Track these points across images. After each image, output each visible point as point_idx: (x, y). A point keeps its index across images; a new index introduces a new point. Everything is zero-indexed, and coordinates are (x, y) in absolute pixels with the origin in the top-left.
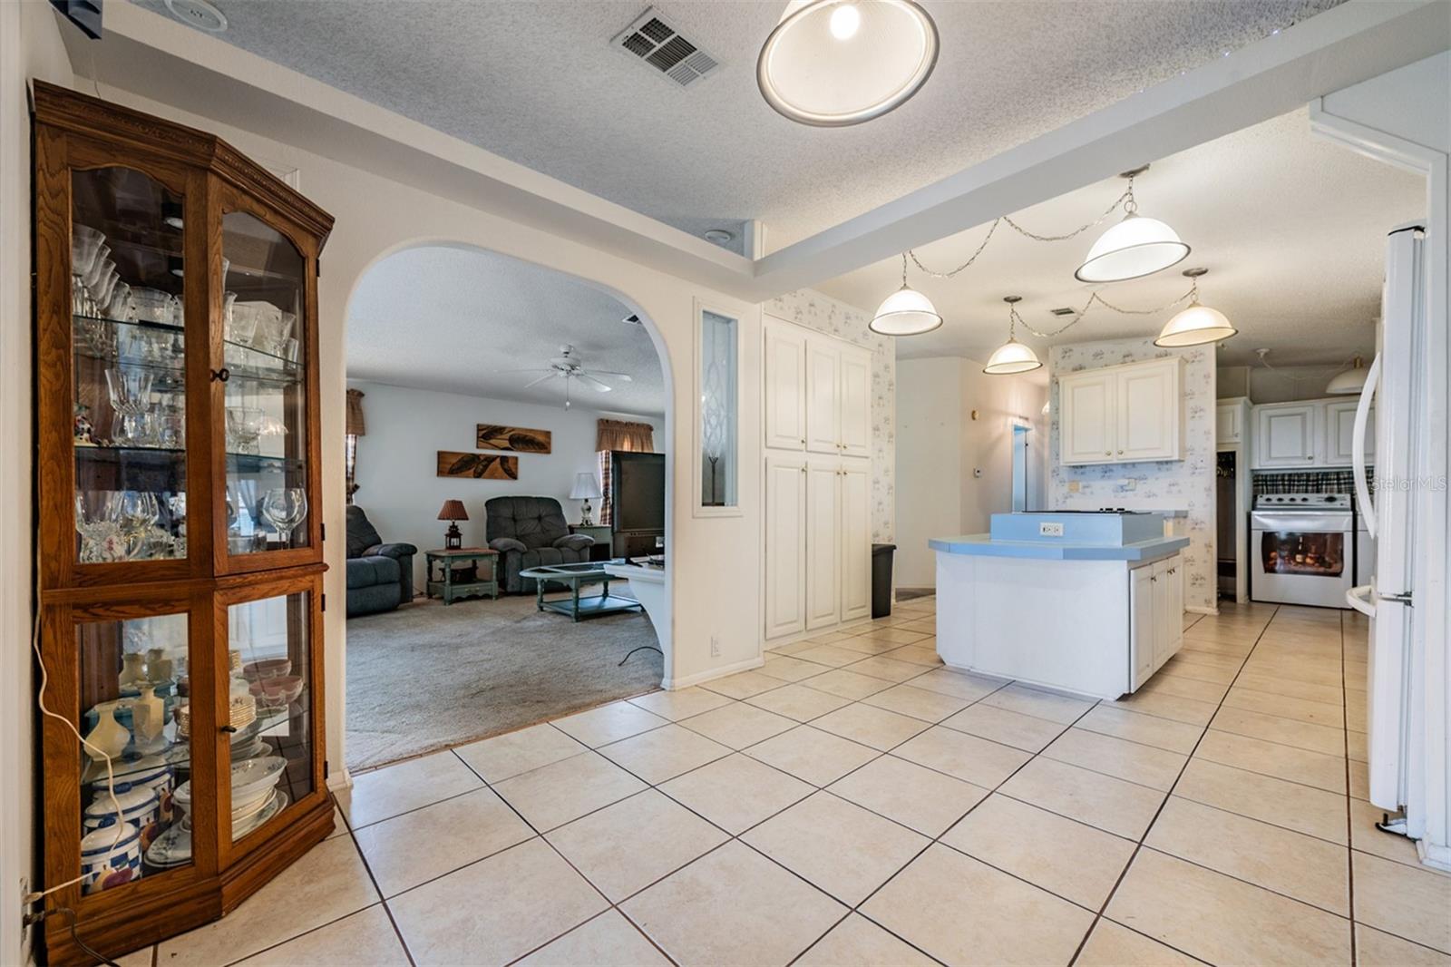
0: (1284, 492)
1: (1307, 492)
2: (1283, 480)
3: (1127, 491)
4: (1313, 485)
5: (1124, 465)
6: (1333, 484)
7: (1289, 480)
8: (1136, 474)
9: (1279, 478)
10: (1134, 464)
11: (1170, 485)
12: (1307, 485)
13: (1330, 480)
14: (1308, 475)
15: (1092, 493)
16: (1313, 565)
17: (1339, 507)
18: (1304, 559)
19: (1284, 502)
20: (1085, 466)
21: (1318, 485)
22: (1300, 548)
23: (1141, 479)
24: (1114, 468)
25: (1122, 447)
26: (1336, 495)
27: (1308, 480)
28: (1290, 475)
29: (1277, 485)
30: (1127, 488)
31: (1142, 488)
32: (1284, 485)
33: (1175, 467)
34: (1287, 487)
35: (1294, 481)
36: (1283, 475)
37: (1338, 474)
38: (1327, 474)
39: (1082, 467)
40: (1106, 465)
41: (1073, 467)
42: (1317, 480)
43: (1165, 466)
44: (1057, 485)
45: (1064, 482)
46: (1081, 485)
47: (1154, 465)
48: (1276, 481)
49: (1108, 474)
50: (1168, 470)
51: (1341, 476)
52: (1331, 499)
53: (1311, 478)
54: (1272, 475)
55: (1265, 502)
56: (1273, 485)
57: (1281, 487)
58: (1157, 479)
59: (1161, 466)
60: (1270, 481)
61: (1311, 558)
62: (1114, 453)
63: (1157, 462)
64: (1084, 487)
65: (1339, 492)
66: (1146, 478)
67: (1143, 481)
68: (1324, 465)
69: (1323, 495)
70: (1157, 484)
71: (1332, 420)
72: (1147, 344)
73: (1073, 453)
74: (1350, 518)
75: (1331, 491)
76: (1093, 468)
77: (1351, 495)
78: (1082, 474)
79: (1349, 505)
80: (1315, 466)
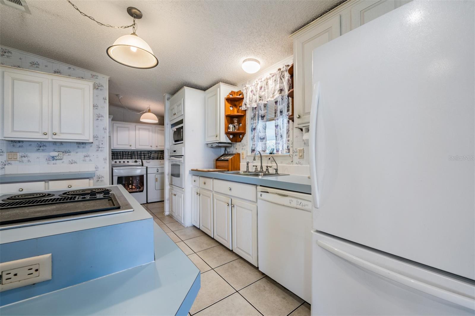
0: (121, 159)
1: (128, 159)
2: (120, 154)
3: (56, 160)
4: (130, 156)
5: (55, 143)
6: (136, 156)
7: (122, 154)
8: (63, 149)
9: (119, 153)
10: (61, 143)
11: (85, 156)
12: (128, 156)
13: (135, 154)
14: (128, 152)
15: (29, 161)
16: (135, 188)
17: (138, 164)
18: (132, 186)
19: (121, 163)
20: (23, 141)
21: (131, 156)
22: (131, 182)
23: (65, 152)
24: (47, 144)
25: (56, 130)
26: (137, 160)
27: (128, 154)
28: (122, 152)
29: (118, 156)
30: (57, 158)
31: (67, 158)
32: (120, 156)
33: (87, 146)
34: (121, 157)
35: (124, 154)
36: (120, 152)
37: (137, 152)
38: (134, 152)
39: (19, 142)
40: (41, 142)
41: (12, 141)
42: (131, 154)
43: (82, 146)
45: (2, 152)
46: (19, 155)
47: (75, 144)
48: (118, 154)
49: (42, 148)
50: (83, 147)
51: (138, 153)
52: (136, 162)
53: (129, 153)
54: (116, 152)
55: (115, 163)
56: (116, 156)
57: (119, 157)
58: (77, 153)
59: (79, 145)
60: (116, 154)
61: (134, 186)
62: (50, 133)
63: (77, 143)
64: (22, 157)
65: (138, 159)
66: (70, 152)
67: (68, 154)
68: (135, 149)
69: (134, 160)
70: (78, 155)
71: (137, 132)
72: (72, 69)
73: (13, 131)
74: (146, 169)
75: (135, 159)
76: (30, 143)
77: (141, 160)
78: (20, 147)
79: (141, 164)
80: (132, 149)
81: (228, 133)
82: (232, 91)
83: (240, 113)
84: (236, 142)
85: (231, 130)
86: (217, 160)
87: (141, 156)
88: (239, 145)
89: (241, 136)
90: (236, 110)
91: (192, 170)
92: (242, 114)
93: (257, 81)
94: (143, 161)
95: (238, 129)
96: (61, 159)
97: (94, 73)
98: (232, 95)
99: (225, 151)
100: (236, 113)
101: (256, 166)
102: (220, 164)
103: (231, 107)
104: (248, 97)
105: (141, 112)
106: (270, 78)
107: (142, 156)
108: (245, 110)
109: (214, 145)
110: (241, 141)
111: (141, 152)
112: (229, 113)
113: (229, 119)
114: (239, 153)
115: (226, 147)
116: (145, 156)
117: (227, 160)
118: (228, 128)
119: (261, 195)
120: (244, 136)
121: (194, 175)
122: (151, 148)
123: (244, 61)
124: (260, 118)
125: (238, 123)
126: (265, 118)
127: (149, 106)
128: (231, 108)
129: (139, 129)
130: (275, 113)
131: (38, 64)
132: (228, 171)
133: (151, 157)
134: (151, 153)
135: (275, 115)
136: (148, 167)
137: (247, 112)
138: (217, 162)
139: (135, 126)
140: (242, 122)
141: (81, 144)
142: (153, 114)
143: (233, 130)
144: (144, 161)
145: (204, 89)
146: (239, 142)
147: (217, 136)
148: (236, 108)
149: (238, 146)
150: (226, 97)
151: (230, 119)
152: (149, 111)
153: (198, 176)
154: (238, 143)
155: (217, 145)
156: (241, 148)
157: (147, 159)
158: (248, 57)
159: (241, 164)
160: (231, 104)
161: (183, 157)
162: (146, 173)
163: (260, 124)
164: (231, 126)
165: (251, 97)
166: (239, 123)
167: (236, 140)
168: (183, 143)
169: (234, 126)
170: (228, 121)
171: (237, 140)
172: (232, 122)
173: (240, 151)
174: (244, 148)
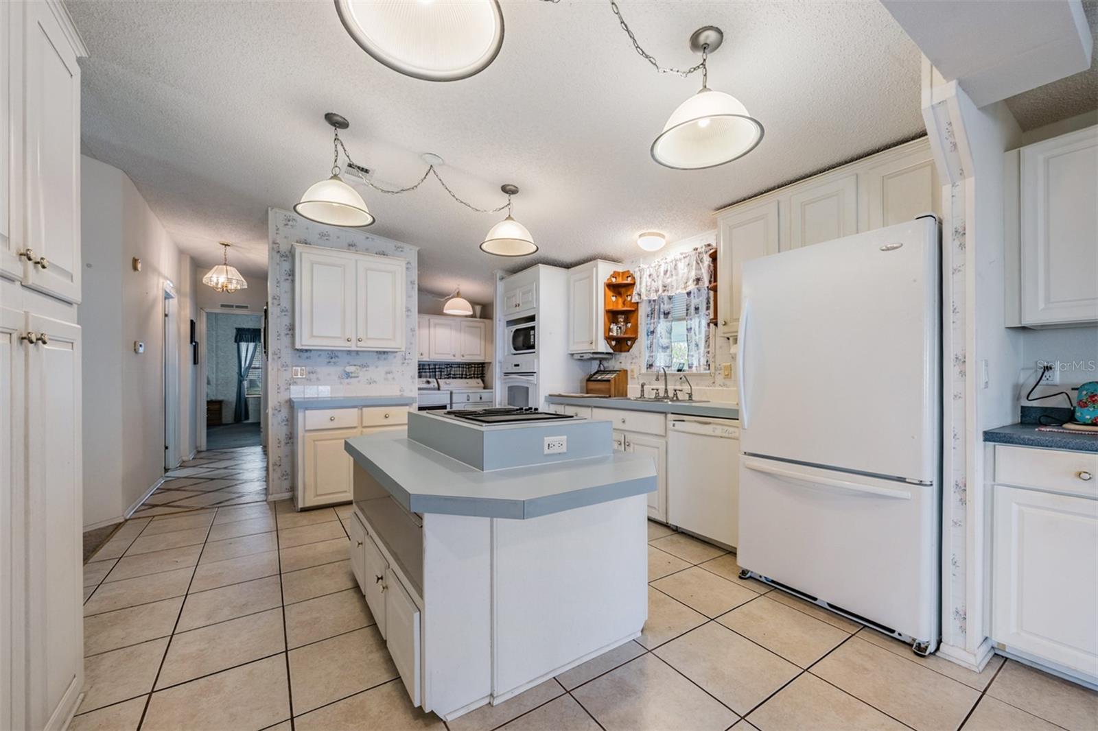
3: (351, 377)
6: (427, 372)
8: (360, 361)
10: (357, 352)
11: (387, 373)
13: (425, 369)
15: (318, 379)
20: (310, 350)
23: (363, 366)
24: (339, 354)
25: (361, 335)
26: (430, 380)
30: (353, 375)
31: (364, 375)
33: (390, 356)
37: (429, 365)
39: (308, 351)
40: (332, 351)
43: (384, 356)
44: (278, 370)
45: (287, 366)
46: (307, 370)
47: (375, 354)
49: (333, 360)
50: (385, 359)
51: (431, 367)
52: (428, 382)
58: (377, 367)
59: (380, 355)
62: (354, 339)
63: (377, 352)
64: (309, 373)
65: (430, 377)
66: (368, 366)
67: (365, 369)
68: (428, 360)
69: (425, 380)
70: (377, 371)
71: (432, 330)
72: (370, 239)
73: (312, 336)
74: (449, 395)
75: (426, 377)
76: (320, 353)
77: (436, 379)
78: (307, 358)
79: (436, 385)
80: (424, 360)
81: (609, 339)
82: (615, 272)
83: (627, 307)
84: (621, 351)
85: (615, 334)
86: (589, 380)
87: (435, 372)
88: (626, 357)
89: (629, 343)
90: (620, 300)
91: (550, 395)
92: (633, 309)
93: (658, 262)
94: (439, 380)
95: (625, 333)
96: (358, 377)
97: (399, 244)
98: (616, 278)
99: (599, 366)
100: (620, 307)
101: (657, 390)
102: (592, 385)
103: (613, 296)
104: (644, 284)
105: (444, 296)
106: (680, 259)
107: (437, 373)
108: (638, 303)
109: (586, 357)
110: (628, 351)
111: (435, 365)
112: (610, 307)
113: (610, 315)
114: (625, 369)
115: (601, 360)
116: (441, 372)
117: (608, 381)
118: (610, 330)
119: (674, 425)
120: (634, 343)
121: (552, 403)
122: (453, 358)
123: (640, 236)
124: (662, 316)
125: (624, 322)
126: (670, 316)
127: (457, 286)
128: (614, 299)
129: (436, 325)
130: (687, 310)
131: (329, 235)
132: (610, 396)
133: (450, 374)
134: (452, 367)
135: (687, 313)
136: (454, 392)
137: (639, 305)
138: (589, 383)
139: (429, 320)
140: (632, 320)
141: (382, 354)
142: (464, 300)
143: (617, 334)
144: (441, 382)
145: (568, 266)
146: (625, 351)
147: (591, 343)
148: (621, 297)
149: (624, 358)
150: (606, 281)
151: (613, 315)
152: (458, 295)
153: (562, 404)
154: (624, 354)
155: (591, 356)
156: (630, 361)
157: (445, 378)
158: (649, 231)
159: (628, 386)
160: (614, 292)
161: (535, 374)
162: (449, 402)
163: (662, 326)
164: (614, 327)
165: (649, 284)
166: (626, 321)
167: (621, 348)
168: (534, 352)
169: (620, 328)
170: (609, 319)
171: (623, 349)
172: (615, 321)
173: (628, 367)
174: (634, 361)
